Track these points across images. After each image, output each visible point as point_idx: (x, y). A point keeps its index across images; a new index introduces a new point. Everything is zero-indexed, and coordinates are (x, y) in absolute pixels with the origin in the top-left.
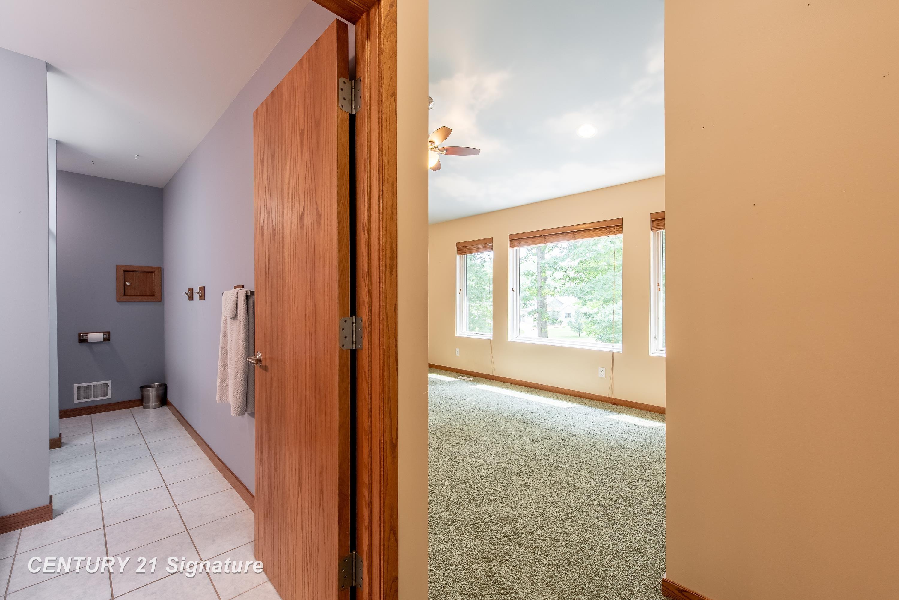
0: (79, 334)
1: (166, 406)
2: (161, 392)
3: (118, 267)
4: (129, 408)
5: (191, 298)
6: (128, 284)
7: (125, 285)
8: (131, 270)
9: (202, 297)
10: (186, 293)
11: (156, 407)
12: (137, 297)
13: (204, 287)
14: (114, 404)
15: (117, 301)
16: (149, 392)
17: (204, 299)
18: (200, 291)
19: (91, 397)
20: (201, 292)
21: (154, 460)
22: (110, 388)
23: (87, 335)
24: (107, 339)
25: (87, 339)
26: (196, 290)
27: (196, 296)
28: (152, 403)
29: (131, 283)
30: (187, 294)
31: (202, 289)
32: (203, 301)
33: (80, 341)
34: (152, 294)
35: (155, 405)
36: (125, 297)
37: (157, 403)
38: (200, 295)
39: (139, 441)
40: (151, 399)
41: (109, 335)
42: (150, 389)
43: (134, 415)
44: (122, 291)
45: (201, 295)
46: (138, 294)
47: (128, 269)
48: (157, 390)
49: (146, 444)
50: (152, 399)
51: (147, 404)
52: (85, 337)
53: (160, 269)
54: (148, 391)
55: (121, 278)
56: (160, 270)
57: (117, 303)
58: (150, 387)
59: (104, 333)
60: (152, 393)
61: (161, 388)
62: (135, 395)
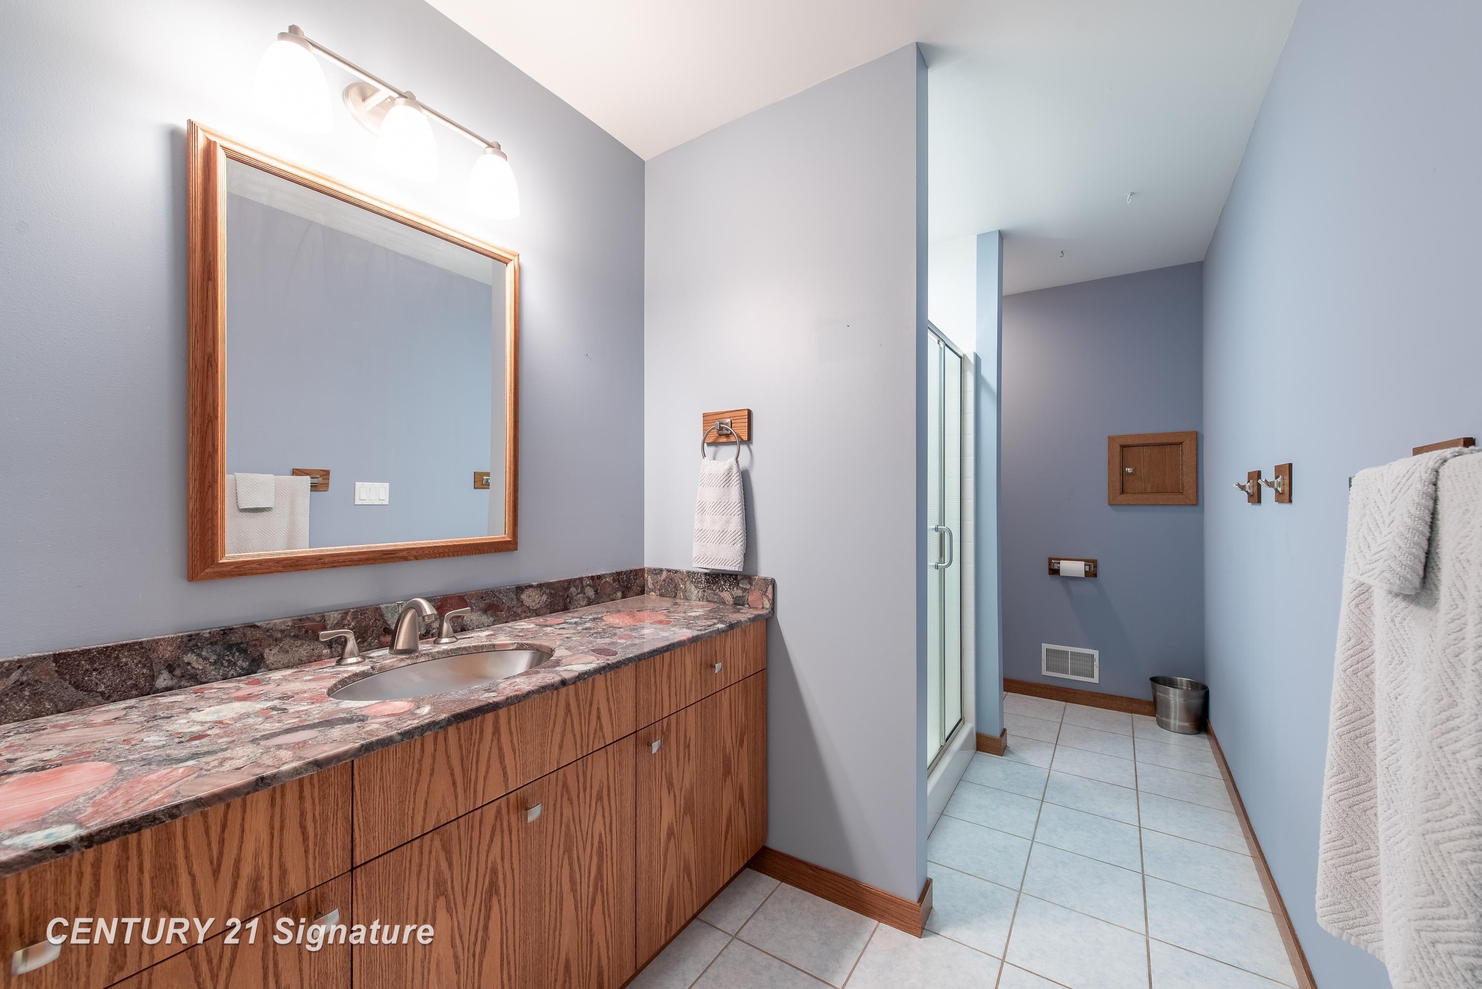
0: (1050, 559)
1: (1205, 736)
2: (1196, 702)
3: (1111, 439)
4: (1132, 712)
5: (1256, 497)
6: (1129, 470)
7: (1123, 473)
8: (1136, 443)
9: (1285, 496)
10: (1239, 485)
11: (1183, 731)
12: (1146, 496)
13: (1290, 465)
14: (1105, 696)
15: (1110, 504)
16: (1169, 694)
17: (1290, 501)
18: (1277, 477)
19: (1065, 671)
20: (1279, 480)
21: (1145, 897)
22: (1096, 663)
23: (1059, 563)
24: (1092, 573)
25: (1059, 570)
26: (1268, 475)
27: (1268, 494)
28: (1175, 719)
29: (1135, 470)
30: (1243, 488)
31: (1286, 471)
32: (1285, 506)
33: (1051, 572)
34: (1178, 490)
35: (1181, 727)
36: (1123, 496)
37: (1187, 724)
38: (1277, 490)
39: (1126, 810)
40: (1173, 710)
41: (1095, 567)
42: (1171, 690)
43: (1136, 735)
44: (1118, 485)
45: (1280, 489)
46: (1149, 490)
47: (1129, 442)
48: (1186, 696)
49: (1140, 827)
50: (1175, 713)
51: (1164, 719)
52: (1056, 567)
53: (1195, 436)
54: (1167, 693)
55: (1117, 459)
56: (1196, 439)
57: (1109, 507)
58: (1172, 683)
59: (1086, 561)
60: (1175, 698)
61: (1194, 694)
62: (1144, 693)
